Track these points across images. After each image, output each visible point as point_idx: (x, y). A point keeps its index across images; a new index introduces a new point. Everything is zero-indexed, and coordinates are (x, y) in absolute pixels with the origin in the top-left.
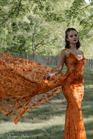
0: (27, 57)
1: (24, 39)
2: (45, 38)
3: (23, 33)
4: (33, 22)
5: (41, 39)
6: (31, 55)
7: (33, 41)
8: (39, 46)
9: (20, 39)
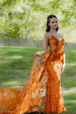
0: (21, 41)
1: (18, 26)
2: (35, 25)
3: (17, 21)
4: (26, 12)
5: (32, 26)
6: (24, 39)
7: (25, 27)
8: (31, 32)
9: (15, 26)
